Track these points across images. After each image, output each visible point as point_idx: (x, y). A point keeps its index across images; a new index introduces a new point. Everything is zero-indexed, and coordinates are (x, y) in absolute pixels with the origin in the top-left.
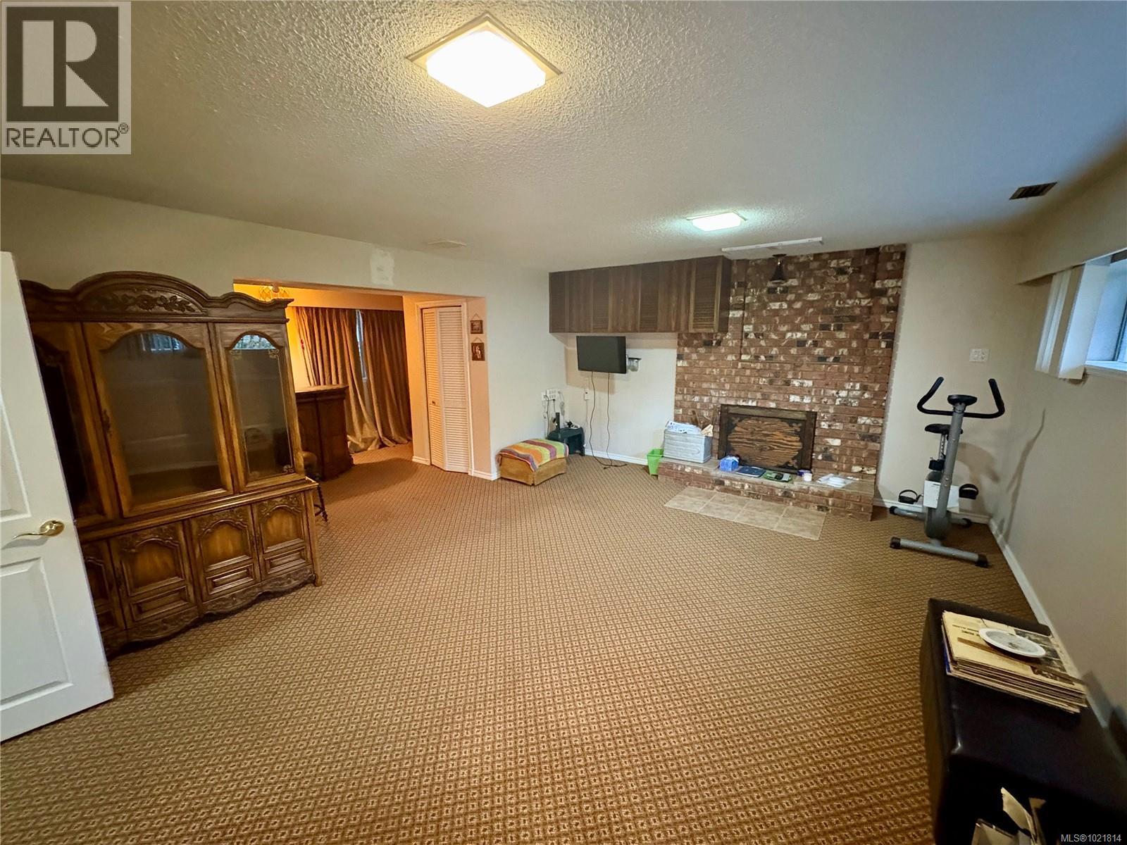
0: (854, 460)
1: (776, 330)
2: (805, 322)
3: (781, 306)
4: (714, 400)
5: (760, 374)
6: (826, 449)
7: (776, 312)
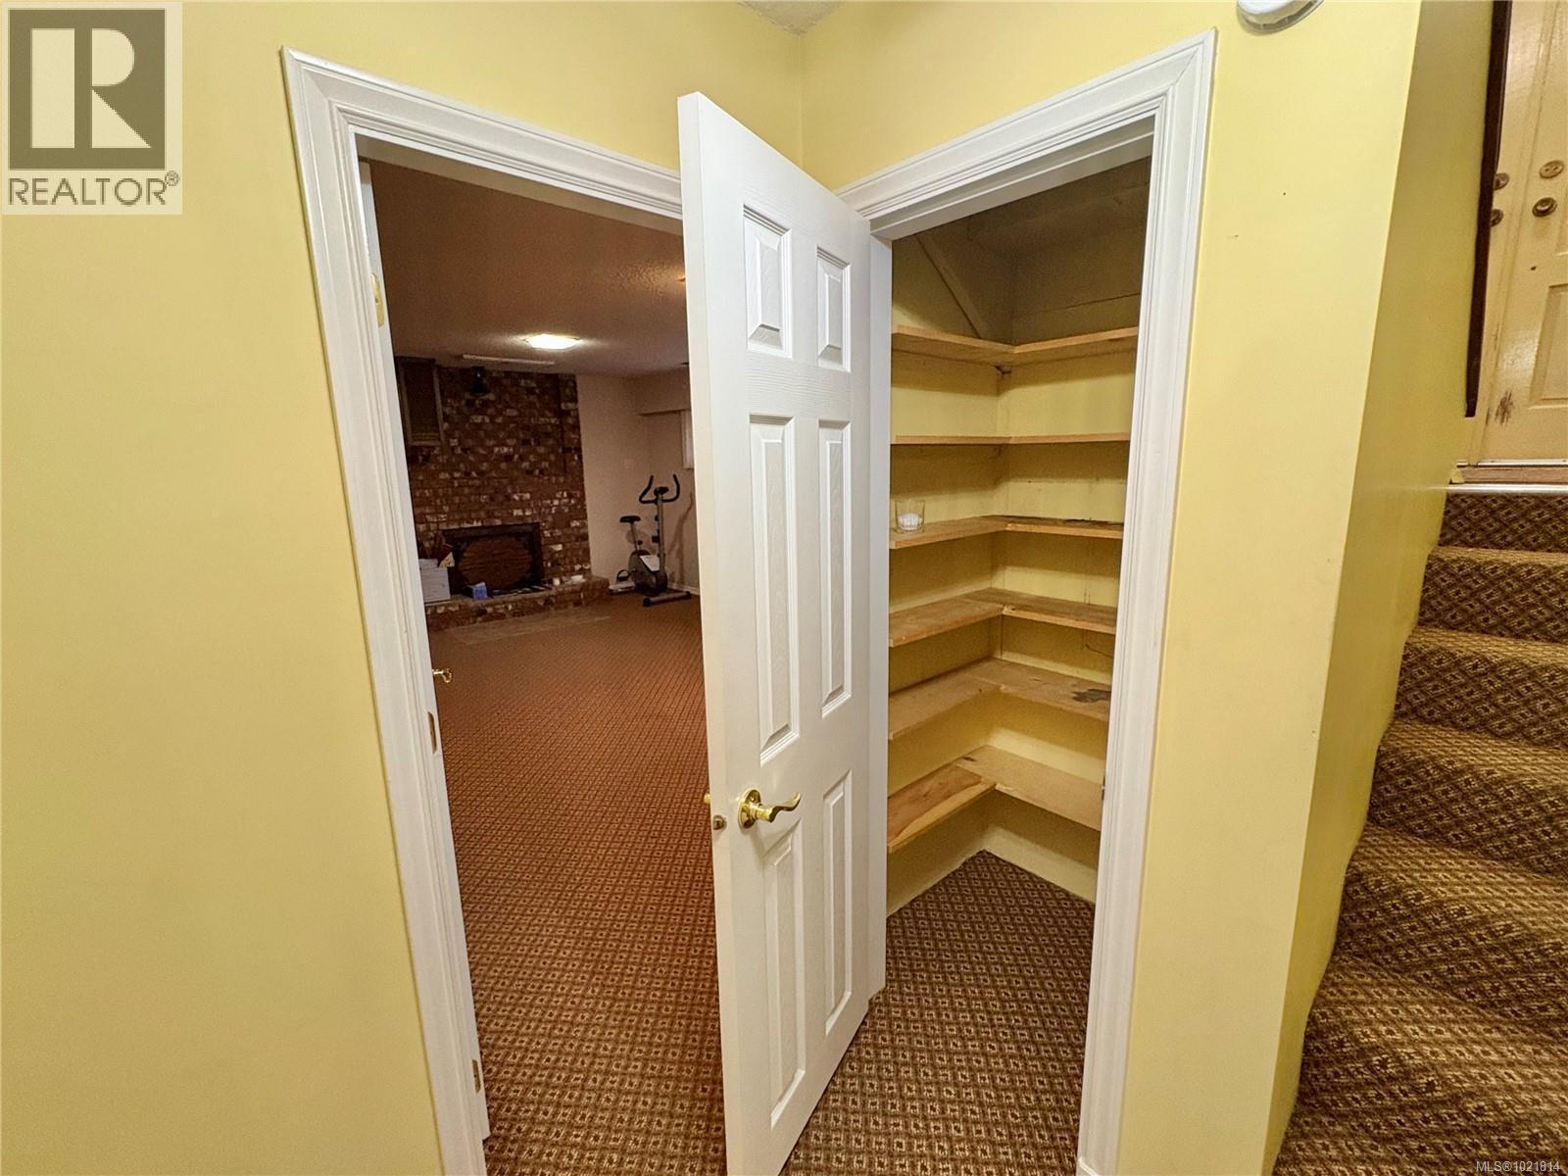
0: (575, 559)
1: (482, 445)
2: (509, 437)
3: (483, 419)
4: (433, 527)
5: (478, 491)
6: (552, 556)
7: (479, 426)
